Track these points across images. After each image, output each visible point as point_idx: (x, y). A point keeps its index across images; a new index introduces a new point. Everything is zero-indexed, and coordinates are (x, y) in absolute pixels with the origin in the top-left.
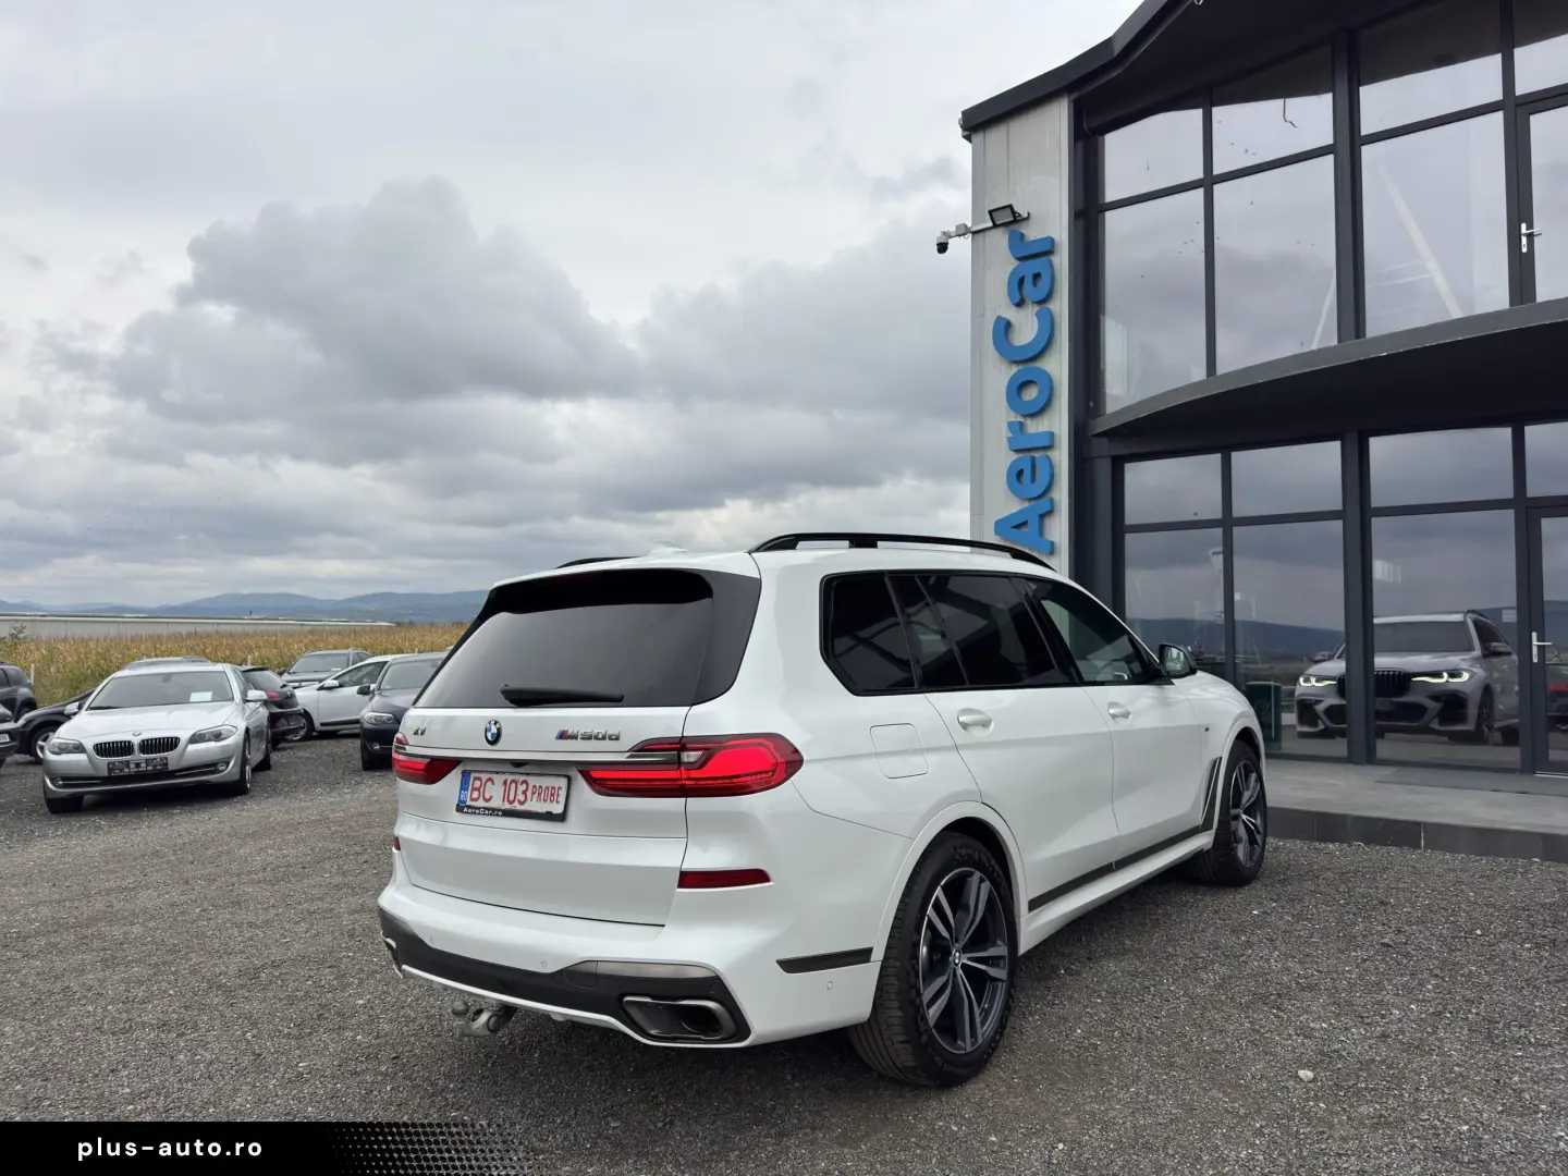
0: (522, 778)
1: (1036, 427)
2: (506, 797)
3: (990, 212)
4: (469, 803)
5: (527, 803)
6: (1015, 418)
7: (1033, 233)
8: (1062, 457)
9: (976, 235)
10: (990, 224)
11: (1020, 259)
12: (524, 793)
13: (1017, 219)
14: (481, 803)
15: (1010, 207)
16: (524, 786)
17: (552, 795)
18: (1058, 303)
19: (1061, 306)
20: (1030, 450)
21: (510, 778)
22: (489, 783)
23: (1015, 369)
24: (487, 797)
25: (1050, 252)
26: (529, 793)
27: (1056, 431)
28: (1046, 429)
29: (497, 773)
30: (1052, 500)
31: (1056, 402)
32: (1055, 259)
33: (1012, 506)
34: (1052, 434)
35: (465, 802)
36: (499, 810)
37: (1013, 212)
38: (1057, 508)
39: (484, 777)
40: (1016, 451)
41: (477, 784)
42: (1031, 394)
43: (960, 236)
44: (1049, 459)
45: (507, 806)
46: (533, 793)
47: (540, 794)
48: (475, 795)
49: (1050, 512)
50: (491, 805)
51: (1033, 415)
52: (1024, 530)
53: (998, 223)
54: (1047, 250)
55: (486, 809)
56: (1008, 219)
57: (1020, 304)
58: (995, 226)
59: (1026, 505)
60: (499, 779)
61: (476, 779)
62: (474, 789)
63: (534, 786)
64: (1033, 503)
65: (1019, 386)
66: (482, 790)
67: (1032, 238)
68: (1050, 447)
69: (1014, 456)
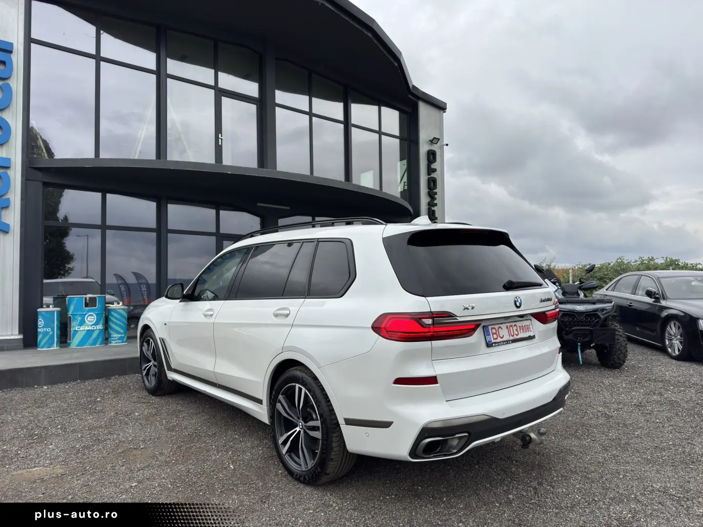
0: (513, 324)
2: (510, 334)
4: (493, 341)
5: (519, 334)
12: (517, 330)
14: (499, 340)
16: (515, 327)
17: (528, 328)
21: (509, 325)
22: (500, 329)
24: (502, 336)
26: (518, 330)
29: (502, 324)
35: (491, 341)
36: (509, 341)
39: (496, 327)
41: (494, 331)
45: (512, 338)
46: (520, 330)
47: (523, 329)
48: (495, 336)
50: (505, 339)
55: (503, 342)
60: (503, 326)
61: (492, 329)
62: (493, 334)
63: (520, 326)
66: (497, 333)
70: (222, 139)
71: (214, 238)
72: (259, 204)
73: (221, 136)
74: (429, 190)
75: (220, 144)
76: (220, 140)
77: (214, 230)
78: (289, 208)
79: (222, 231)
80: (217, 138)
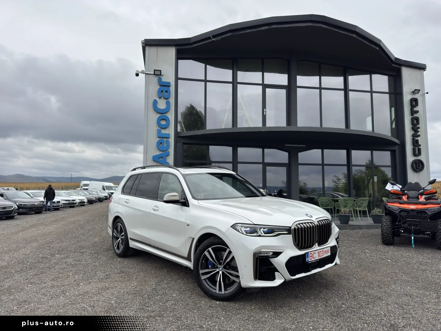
1: (163, 131)
3: (155, 70)
6: (158, 128)
7: (164, 79)
8: (172, 141)
9: (147, 75)
10: (153, 73)
11: (161, 86)
13: (161, 75)
15: (161, 71)
18: (171, 99)
19: (172, 101)
20: (163, 138)
23: (159, 115)
25: (170, 86)
27: (171, 134)
28: (167, 133)
30: (169, 151)
31: (170, 125)
32: (171, 88)
33: (158, 153)
34: (169, 134)
37: (161, 73)
38: (170, 154)
40: (159, 137)
42: (163, 123)
43: (142, 73)
44: (168, 141)
49: (168, 155)
51: (164, 128)
52: (161, 159)
53: (156, 74)
54: (168, 85)
56: (158, 74)
57: (160, 98)
58: (154, 74)
59: (161, 153)
64: (163, 152)
65: (160, 120)
67: (164, 81)
68: (169, 138)
69: (158, 139)
70: (266, 112)
71: (261, 165)
72: (286, 145)
73: (266, 110)
74: (412, 126)
75: (265, 114)
76: (265, 112)
77: (261, 161)
78: (305, 146)
79: (265, 161)
80: (263, 111)
